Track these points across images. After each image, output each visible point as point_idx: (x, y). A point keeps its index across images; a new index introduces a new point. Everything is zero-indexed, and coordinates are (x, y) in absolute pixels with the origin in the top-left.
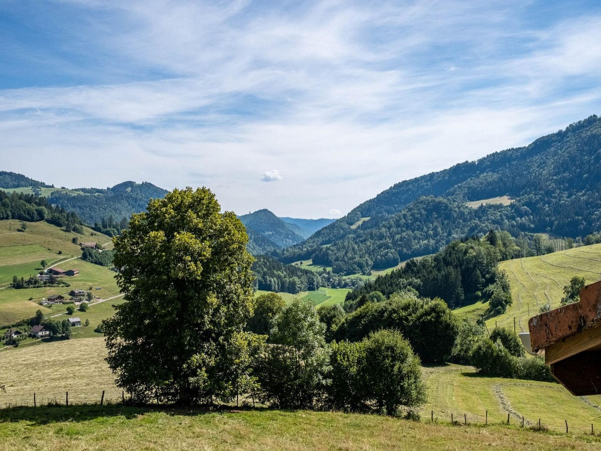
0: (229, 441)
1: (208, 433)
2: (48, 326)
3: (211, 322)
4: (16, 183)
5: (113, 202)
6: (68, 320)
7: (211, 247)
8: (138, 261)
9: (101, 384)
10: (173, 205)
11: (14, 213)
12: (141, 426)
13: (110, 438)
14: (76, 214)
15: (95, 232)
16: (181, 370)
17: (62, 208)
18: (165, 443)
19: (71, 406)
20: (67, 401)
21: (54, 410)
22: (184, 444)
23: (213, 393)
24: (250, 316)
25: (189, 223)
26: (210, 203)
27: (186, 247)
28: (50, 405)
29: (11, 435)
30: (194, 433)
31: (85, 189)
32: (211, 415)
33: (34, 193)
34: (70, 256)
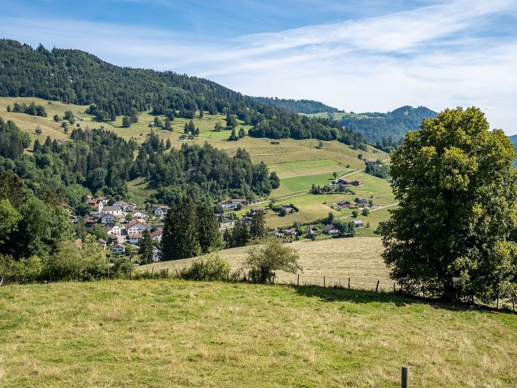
0: (487, 338)
1: (468, 327)
2: (337, 226)
3: (475, 230)
4: (315, 110)
5: (392, 124)
6: (353, 222)
7: (479, 162)
8: (412, 172)
9: (376, 275)
10: (443, 124)
11: (314, 134)
12: (408, 313)
13: (381, 319)
14: (362, 134)
15: (376, 150)
16: (446, 270)
17: (351, 130)
18: (429, 330)
19: (352, 290)
20: (349, 286)
21: (338, 291)
22: (445, 334)
23: (474, 294)
24: (513, 227)
25: (458, 139)
26: (478, 121)
27: (455, 161)
28: (336, 287)
29: (306, 306)
30: (455, 326)
31: (369, 113)
32: (471, 313)
33: (329, 117)
34: (356, 169)
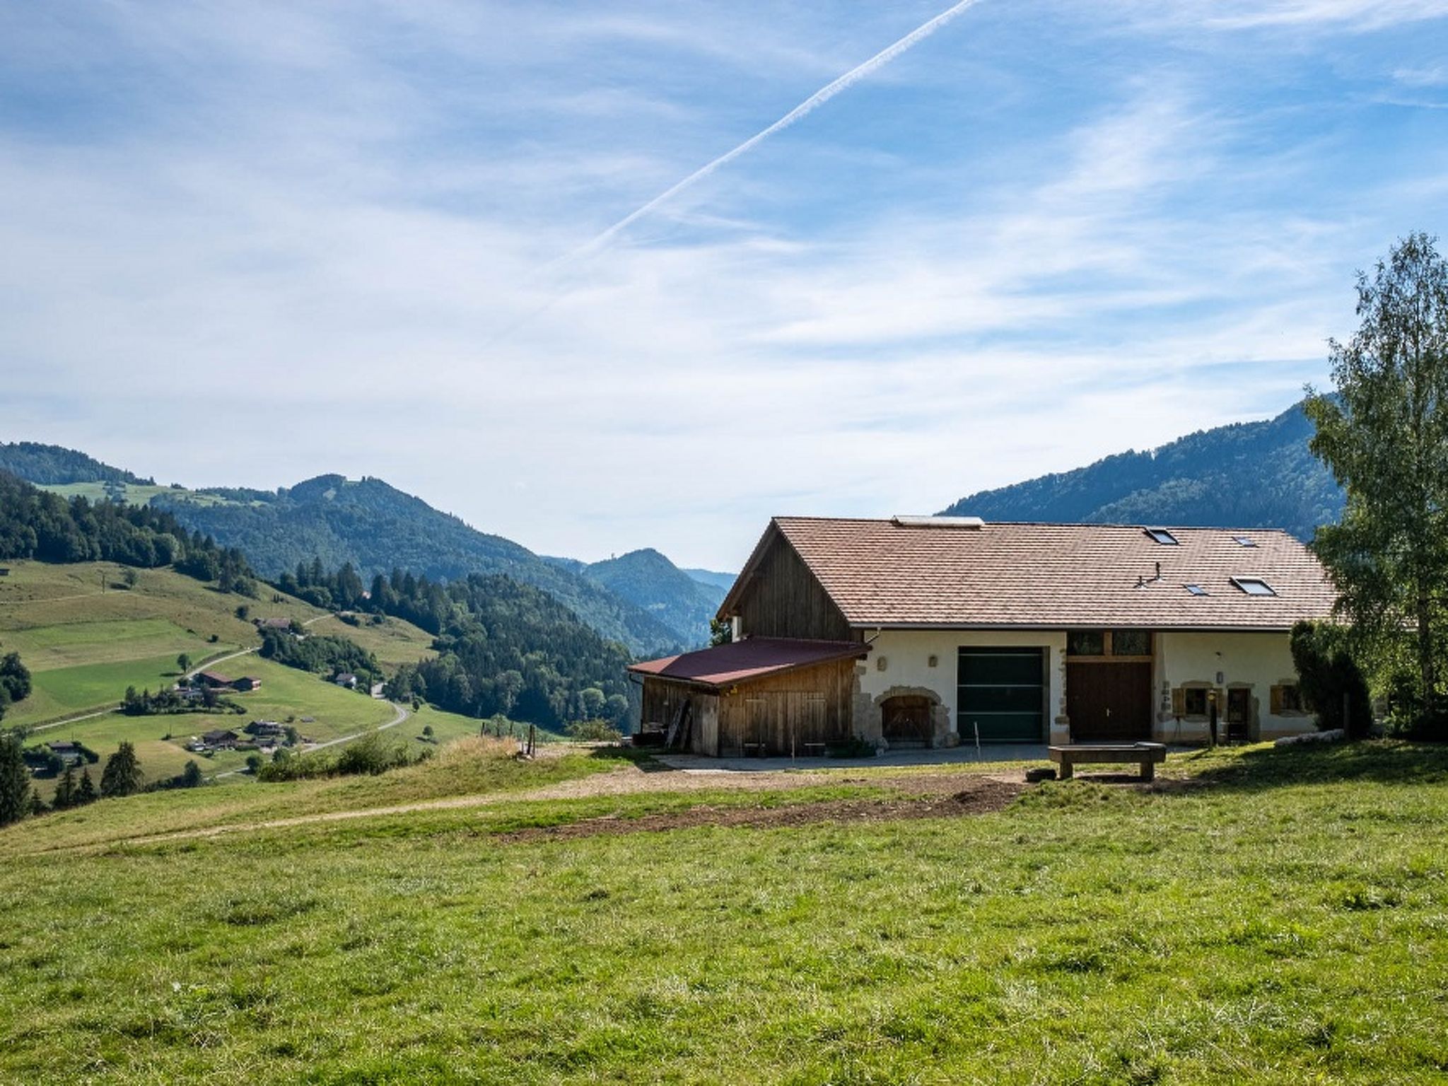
4: (67, 473)
5: (297, 523)
11: (107, 548)
15: (282, 595)
31: (226, 490)
33: (109, 499)
34: (237, 647)
